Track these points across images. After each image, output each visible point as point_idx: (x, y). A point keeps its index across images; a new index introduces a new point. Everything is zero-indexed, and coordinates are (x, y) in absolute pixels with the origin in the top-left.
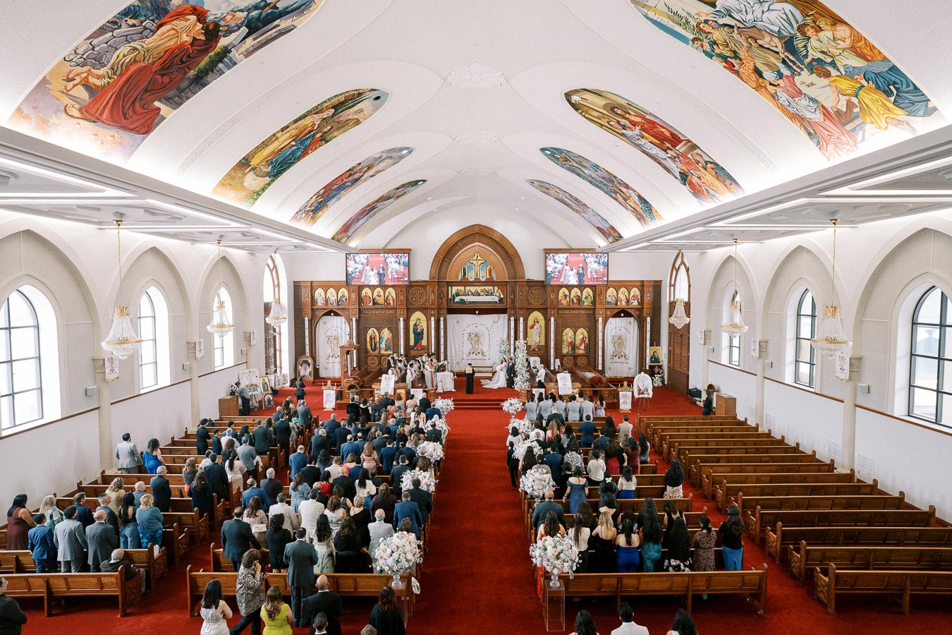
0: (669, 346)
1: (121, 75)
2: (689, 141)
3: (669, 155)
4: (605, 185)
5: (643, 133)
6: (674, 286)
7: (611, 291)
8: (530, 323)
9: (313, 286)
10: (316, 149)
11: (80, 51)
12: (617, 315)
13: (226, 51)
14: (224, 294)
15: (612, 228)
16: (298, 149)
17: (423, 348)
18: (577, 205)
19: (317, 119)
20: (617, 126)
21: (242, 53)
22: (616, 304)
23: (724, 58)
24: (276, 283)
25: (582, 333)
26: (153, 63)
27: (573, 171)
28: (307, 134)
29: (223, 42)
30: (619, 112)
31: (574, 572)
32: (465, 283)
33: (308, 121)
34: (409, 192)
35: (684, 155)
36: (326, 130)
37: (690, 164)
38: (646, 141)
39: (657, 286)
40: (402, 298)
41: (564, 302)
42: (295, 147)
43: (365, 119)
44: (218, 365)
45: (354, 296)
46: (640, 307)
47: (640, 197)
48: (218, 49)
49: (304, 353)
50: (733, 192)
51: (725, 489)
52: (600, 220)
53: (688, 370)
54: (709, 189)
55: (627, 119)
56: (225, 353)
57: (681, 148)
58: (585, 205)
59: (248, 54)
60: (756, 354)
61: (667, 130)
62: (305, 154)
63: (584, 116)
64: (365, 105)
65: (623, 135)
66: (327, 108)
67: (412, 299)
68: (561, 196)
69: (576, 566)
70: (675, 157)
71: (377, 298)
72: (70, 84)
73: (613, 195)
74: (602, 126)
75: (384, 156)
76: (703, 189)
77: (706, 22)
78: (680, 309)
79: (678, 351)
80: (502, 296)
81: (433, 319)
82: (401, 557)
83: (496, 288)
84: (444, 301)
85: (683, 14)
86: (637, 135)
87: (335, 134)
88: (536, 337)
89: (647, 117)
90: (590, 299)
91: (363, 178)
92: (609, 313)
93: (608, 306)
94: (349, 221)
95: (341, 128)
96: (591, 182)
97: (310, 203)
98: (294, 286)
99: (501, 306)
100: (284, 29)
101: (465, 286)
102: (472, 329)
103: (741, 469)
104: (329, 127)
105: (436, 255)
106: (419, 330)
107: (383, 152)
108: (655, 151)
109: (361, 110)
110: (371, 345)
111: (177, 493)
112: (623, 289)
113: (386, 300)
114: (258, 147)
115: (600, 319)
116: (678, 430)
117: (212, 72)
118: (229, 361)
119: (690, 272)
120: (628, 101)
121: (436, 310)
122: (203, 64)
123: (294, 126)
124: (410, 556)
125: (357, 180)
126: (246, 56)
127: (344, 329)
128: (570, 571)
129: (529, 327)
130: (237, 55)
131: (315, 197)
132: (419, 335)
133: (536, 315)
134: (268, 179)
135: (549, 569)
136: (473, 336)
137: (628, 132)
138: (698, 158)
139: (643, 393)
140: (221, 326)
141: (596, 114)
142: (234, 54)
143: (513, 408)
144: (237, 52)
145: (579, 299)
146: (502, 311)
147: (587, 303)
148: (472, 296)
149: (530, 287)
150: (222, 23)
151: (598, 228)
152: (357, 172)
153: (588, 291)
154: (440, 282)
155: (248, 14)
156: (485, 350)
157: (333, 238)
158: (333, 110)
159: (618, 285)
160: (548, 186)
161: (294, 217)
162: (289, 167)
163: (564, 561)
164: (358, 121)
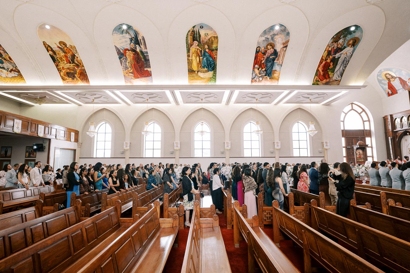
1: (133, 68)
9: (392, 118)
11: (123, 68)
13: (141, 52)
26: (134, 62)
43: (216, 34)
48: (140, 52)
72: (128, 74)
98: (383, 120)
122: (142, 57)
126: (146, 49)
142: (144, 50)
150: (132, 48)
164: (214, 37)
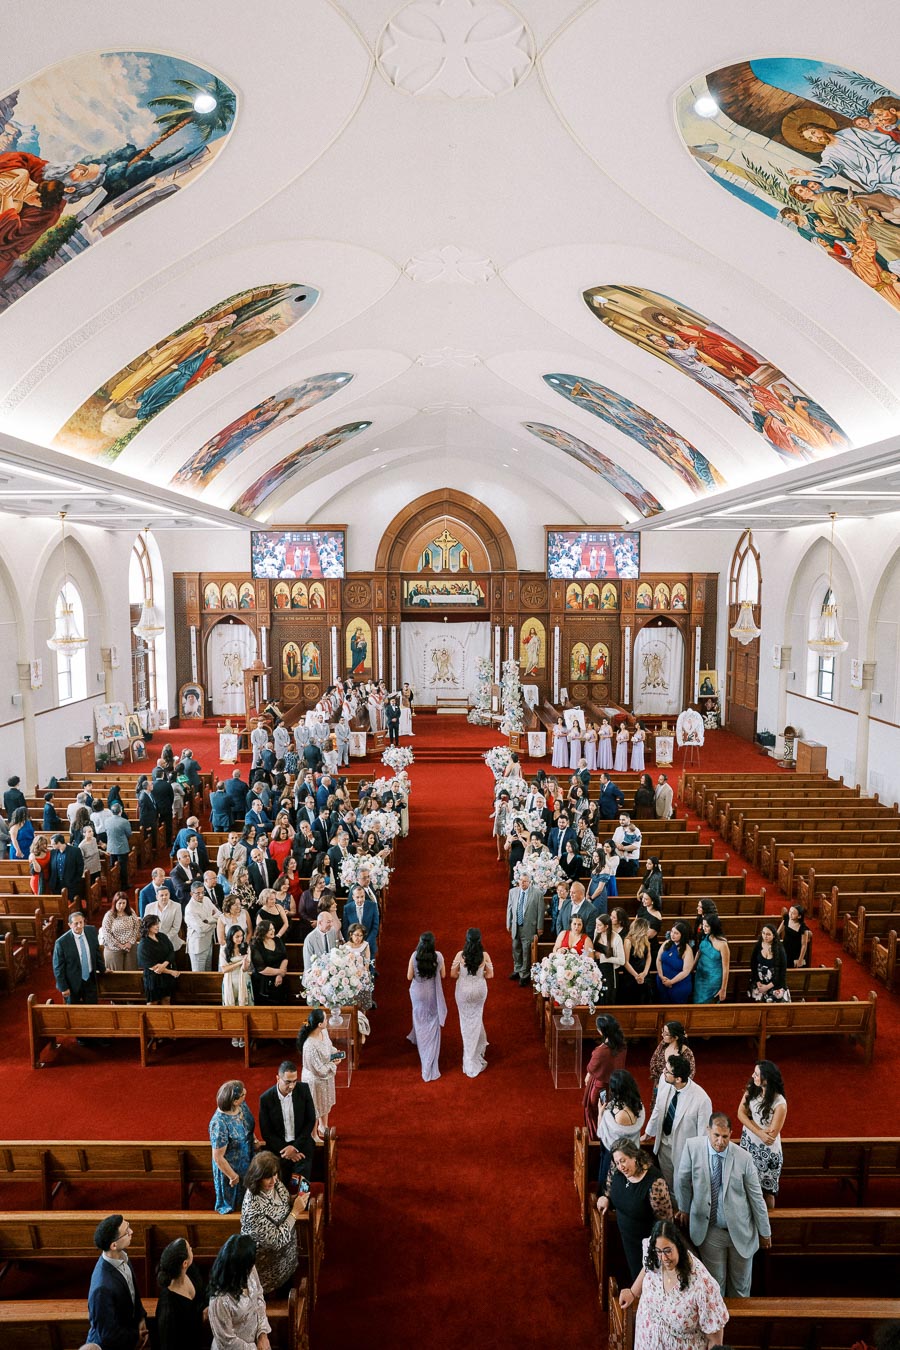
0: (729, 669)
2: (770, 366)
3: (739, 387)
4: (640, 430)
5: (701, 353)
6: (737, 581)
7: (644, 589)
8: (524, 635)
9: (202, 580)
10: (208, 375)
12: (652, 624)
13: (74, 225)
14: (71, 593)
15: (648, 495)
16: (182, 375)
17: (366, 672)
18: (597, 461)
19: (210, 330)
20: (661, 342)
21: (98, 228)
22: (652, 608)
23: (830, 240)
24: (147, 576)
25: (600, 650)
27: (592, 409)
28: (194, 353)
29: (69, 211)
30: (665, 321)
31: (596, 1004)
32: (427, 575)
33: (196, 333)
34: (345, 440)
35: (761, 388)
36: (223, 346)
37: (771, 401)
38: (705, 366)
39: (712, 581)
40: (334, 598)
41: (574, 604)
42: (177, 373)
43: (282, 330)
44: (63, 697)
45: (263, 595)
46: (685, 612)
47: (692, 449)
48: (60, 222)
49: (190, 679)
50: (833, 443)
51: (811, 880)
52: (631, 482)
53: (757, 705)
54: (797, 438)
55: (677, 332)
56: (73, 680)
57: (757, 376)
58: (609, 461)
59: (107, 230)
60: (859, 683)
61: (738, 349)
62: (192, 382)
63: (612, 327)
64: (281, 309)
65: (670, 356)
66: (226, 313)
67: (349, 599)
68: (572, 447)
69: (599, 995)
70: (747, 390)
71: (298, 598)
73: (652, 446)
74: (638, 341)
75: (310, 385)
76: (789, 438)
77: (805, 183)
78: (746, 616)
79: (741, 677)
80: (483, 595)
81: (380, 628)
82: (343, 983)
83: (474, 583)
84: (397, 603)
85: (770, 171)
86: (691, 356)
87: (238, 352)
88: (533, 656)
89: (708, 329)
90: (613, 600)
91: (277, 418)
92: (640, 620)
93: (638, 610)
94: (256, 484)
95: (248, 342)
96: (618, 426)
97: (200, 456)
98: (174, 579)
99: (481, 610)
100: (162, 191)
101: (428, 580)
102: (438, 644)
103: (834, 852)
104: (229, 342)
105: (385, 535)
106: (359, 646)
107: (308, 380)
108: (718, 380)
109: (277, 317)
110: (289, 667)
111: (9, 887)
112: (661, 586)
113: (311, 600)
114: (121, 373)
115: (628, 630)
116: (743, 794)
117: (53, 257)
118: (81, 692)
119: (761, 560)
120: (679, 304)
121: (385, 616)
122: (38, 244)
123: (176, 340)
124: (355, 982)
125: (268, 422)
126: (104, 233)
127: (248, 642)
128: (591, 1003)
129: (522, 640)
130: (90, 231)
131: (207, 447)
132: (360, 653)
133: (533, 623)
134: (136, 421)
135: (559, 999)
136: (439, 654)
137: (678, 352)
138: (783, 392)
139: (690, 740)
140: (68, 640)
141: (631, 324)
142: (87, 230)
143: (500, 761)
144: (91, 226)
145: (597, 601)
146: (484, 617)
147: (607, 606)
148: (438, 596)
149: (524, 581)
151: (627, 495)
152: (268, 411)
153: (609, 588)
154: (391, 573)
155: (107, 168)
156: (456, 675)
157: (233, 509)
158: (234, 317)
159: (653, 580)
160: (554, 433)
161: (176, 478)
162: (167, 403)
163: (581, 988)
164: (272, 332)
